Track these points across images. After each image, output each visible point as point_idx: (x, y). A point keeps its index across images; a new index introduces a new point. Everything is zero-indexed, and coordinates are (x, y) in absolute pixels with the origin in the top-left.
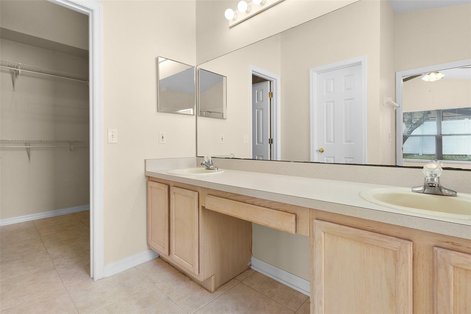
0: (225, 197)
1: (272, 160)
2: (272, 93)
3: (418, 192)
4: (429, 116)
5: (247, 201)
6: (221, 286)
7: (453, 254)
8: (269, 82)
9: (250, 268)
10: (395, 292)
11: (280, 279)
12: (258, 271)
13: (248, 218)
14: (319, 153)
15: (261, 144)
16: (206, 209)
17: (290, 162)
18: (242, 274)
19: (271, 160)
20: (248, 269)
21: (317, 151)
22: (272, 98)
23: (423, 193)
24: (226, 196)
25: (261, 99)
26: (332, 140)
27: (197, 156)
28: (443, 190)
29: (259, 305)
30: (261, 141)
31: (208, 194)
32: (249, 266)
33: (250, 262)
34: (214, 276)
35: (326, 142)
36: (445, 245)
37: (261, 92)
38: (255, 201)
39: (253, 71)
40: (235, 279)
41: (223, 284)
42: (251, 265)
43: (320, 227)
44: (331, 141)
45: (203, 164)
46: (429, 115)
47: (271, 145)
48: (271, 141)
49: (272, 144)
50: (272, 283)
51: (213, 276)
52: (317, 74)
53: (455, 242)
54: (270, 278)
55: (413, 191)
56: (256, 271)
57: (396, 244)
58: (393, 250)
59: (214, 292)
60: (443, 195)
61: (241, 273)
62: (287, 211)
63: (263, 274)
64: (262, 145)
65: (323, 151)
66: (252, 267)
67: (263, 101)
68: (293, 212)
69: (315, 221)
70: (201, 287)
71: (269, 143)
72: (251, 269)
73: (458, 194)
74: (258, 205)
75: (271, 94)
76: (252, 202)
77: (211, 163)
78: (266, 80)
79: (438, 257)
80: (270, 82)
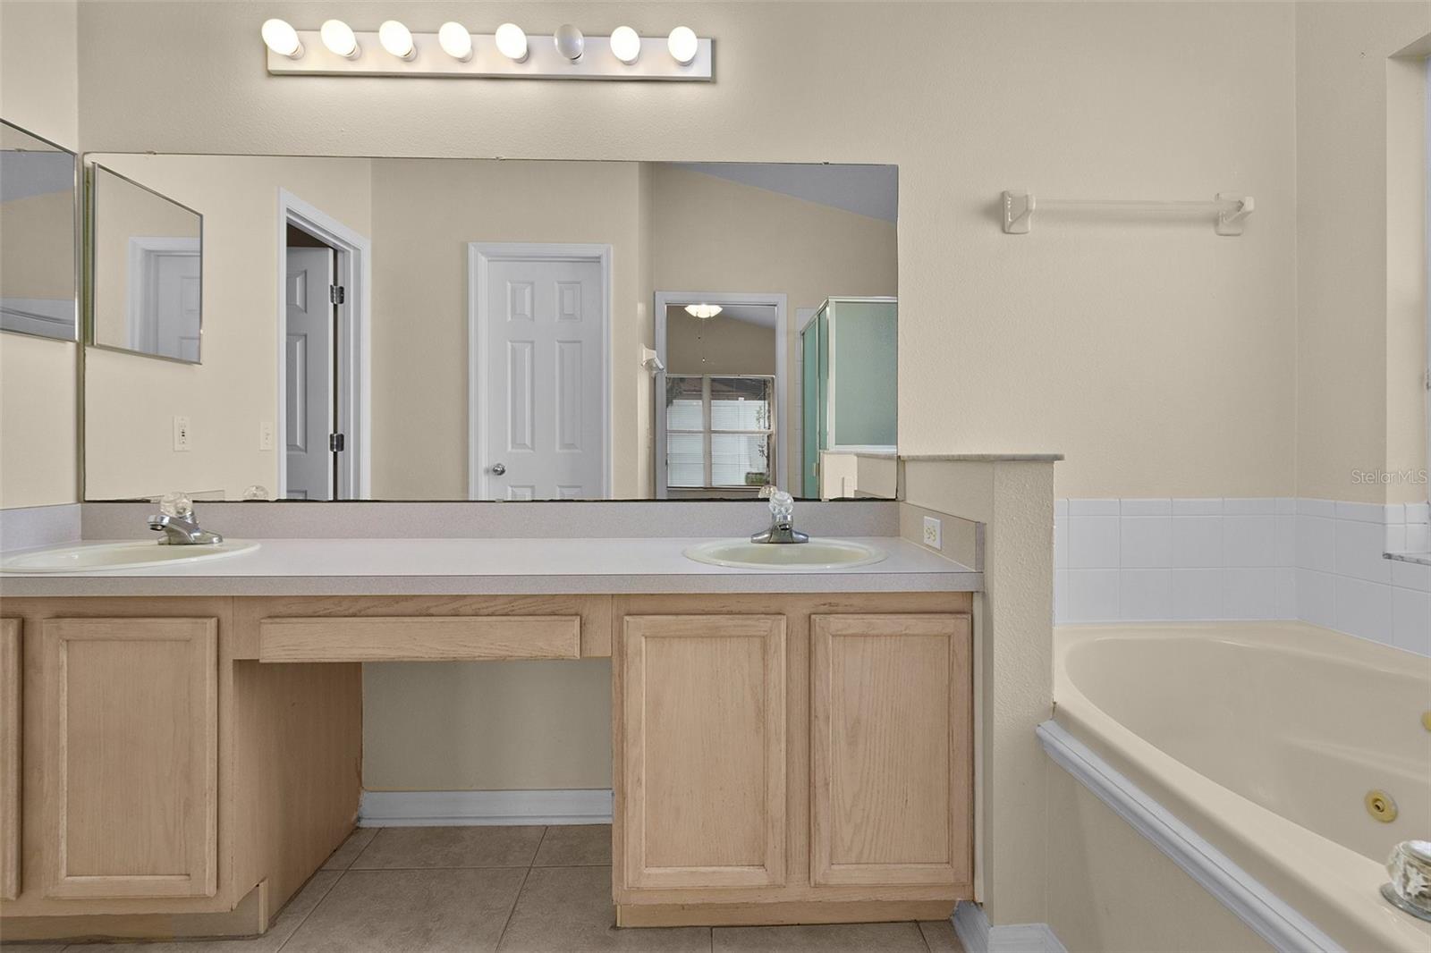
0: (347, 613)
1: (339, 498)
2: (342, 288)
3: (760, 542)
4: (684, 386)
5: (432, 611)
6: (285, 906)
7: (831, 618)
8: (331, 252)
9: (358, 828)
10: (764, 705)
11: (460, 818)
12: (386, 826)
13: (442, 654)
14: (492, 476)
15: (301, 453)
16: (262, 664)
17: (494, 502)
18: (338, 853)
19: (335, 500)
20: (352, 834)
21: (487, 471)
22: (339, 306)
23: (769, 543)
24: (351, 611)
25: (298, 303)
26: (528, 441)
27: (81, 499)
28: (794, 535)
29: (434, 895)
30: (299, 443)
31: (270, 617)
32: (354, 824)
33: (357, 810)
34: (266, 882)
35: (513, 447)
36: (823, 609)
37: (298, 279)
38: (461, 607)
39: (289, 211)
40: (323, 870)
41: (291, 900)
42: (359, 819)
43: (637, 631)
44: (524, 446)
45: (163, 526)
46: (682, 385)
47: (335, 454)
48: (338, 443)
49: (339, 453)
50: (447, 836)
51: (262, 881)
52: (489, 261)
53: (832, 601)
54: (433, 828)
55: (753, 542)
56: (381, 829)
57: (764, 624)
58: (760, 636)
59: (267, 931)
60: (793, 543)
61: (335, 851)
62: (557, 612)
63: (405, 828)
64: (304, 453)
65: (503, 472)
66: (364, 824)
67: (306, 311)
68: (573, 611)
69: (627, 618)
70: (207, 941)
71: (332, 448)
72: (362, 828)
73: (810, 539)
74: (473, 613)
75: (339, 294)
76: (453, 609)
77: (189, 521)
78: (321, 245)
79: (817, 627)
80: (336, 252)
